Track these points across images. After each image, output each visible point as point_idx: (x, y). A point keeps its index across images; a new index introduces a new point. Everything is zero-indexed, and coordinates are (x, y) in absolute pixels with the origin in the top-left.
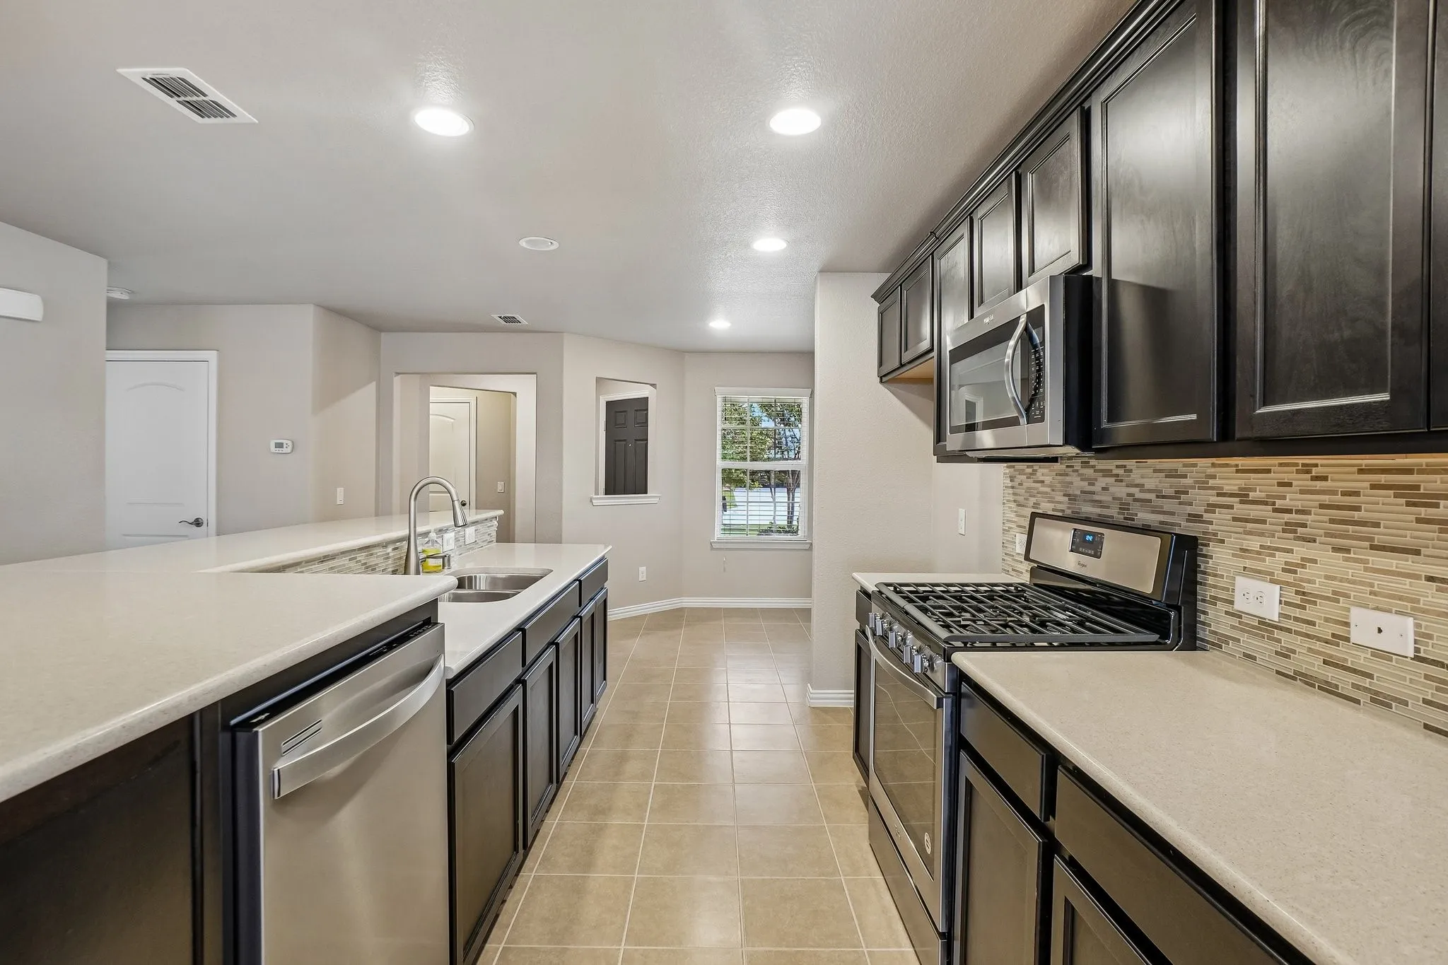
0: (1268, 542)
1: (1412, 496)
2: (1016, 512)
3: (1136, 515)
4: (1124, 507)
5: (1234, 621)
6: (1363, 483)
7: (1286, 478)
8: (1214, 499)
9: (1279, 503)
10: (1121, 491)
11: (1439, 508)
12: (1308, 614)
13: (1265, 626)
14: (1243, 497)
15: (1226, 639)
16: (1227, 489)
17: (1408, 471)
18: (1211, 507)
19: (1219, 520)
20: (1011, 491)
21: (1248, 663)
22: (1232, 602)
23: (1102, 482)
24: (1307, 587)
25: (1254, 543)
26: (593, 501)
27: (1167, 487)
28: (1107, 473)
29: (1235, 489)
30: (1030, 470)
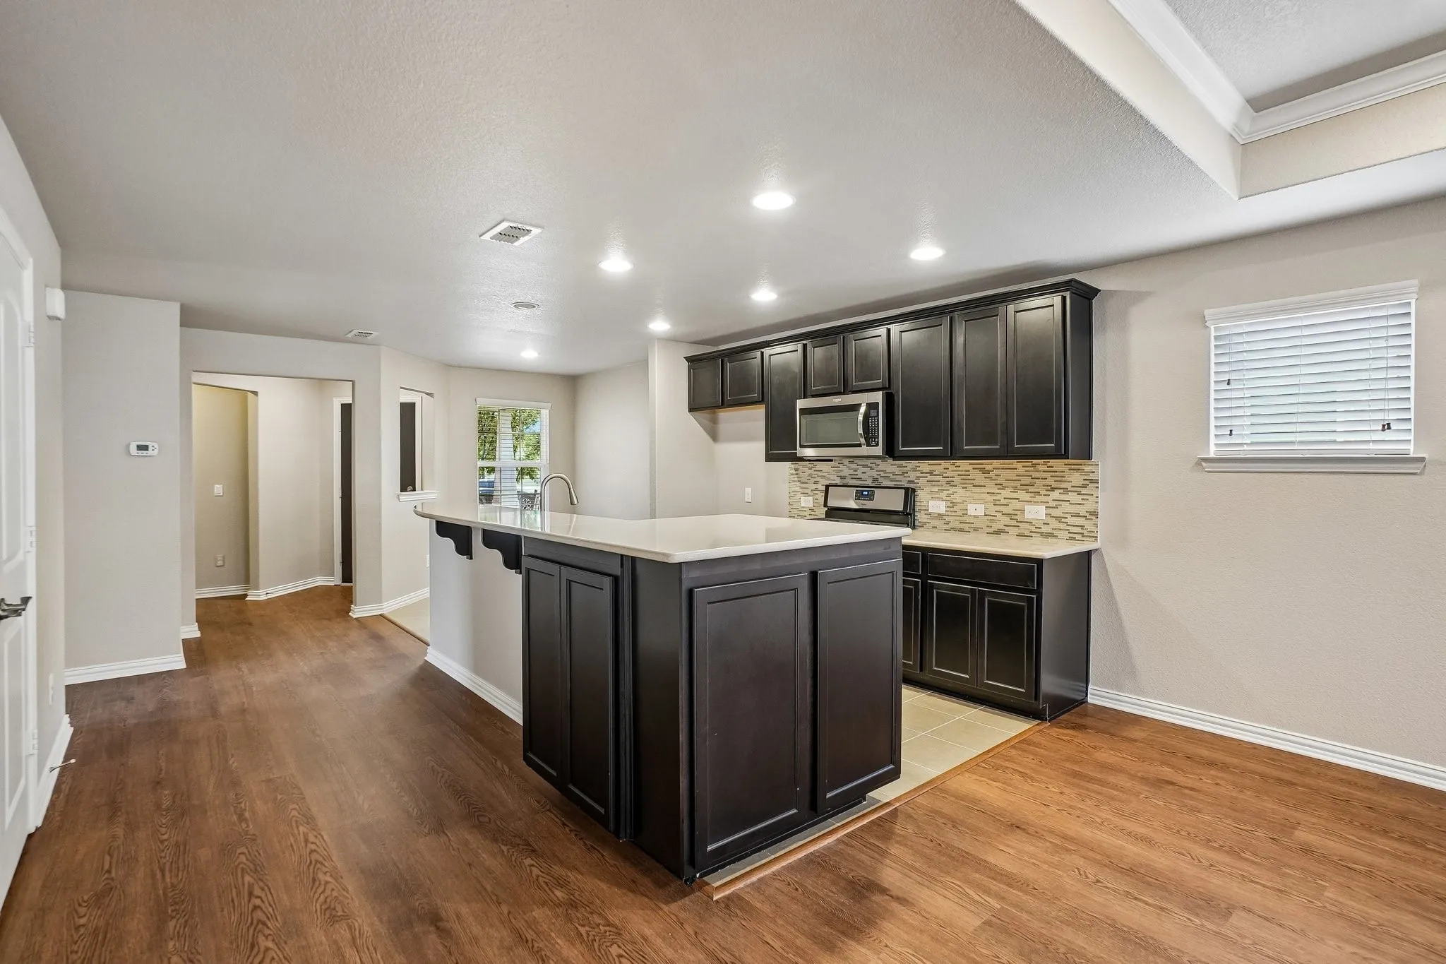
0: (940, 488)
1: (984, 471)
2: (800, 486)
3: (883, 482)
4: (875, 480)
5: (929, 517)
6: (970, 468)
7: (947, 467)
8: (918, 475)
9: (944, 475)
10: (874, 473)
11: (990, 474)
12: (955, 509)
13: (940, 515)
14: (931, 473)
15: (925, 523)
16: (924, 471)
17: (983, 464)
18: (918, 478)
19: (922, 482)
20: (795, 476)
21: (934, 529)
22: (928, 510)
24: (954, 501)
25: (936, 489)
27: (897, 471)
29: (928, 471)
30: (814, 466)
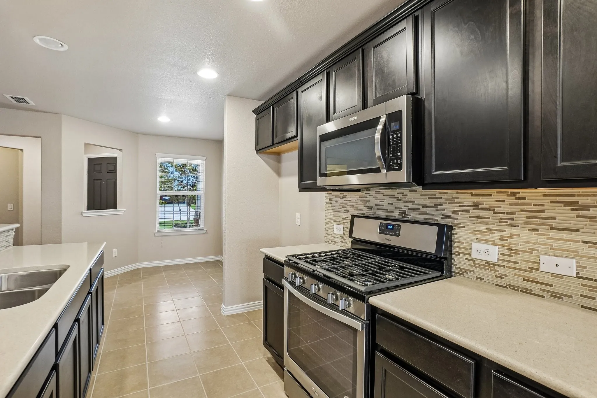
0: (491, 227)
1: (574, 206)
2: (333, 214)
3: (410, 215)
4: (402, 212)
5: (471, 263)
6: (546, 201)
7: (501, 198)
8: (458, 208)
9: (497, 210)
10: (401, 204)
11: (590, 211)
12: (515, 258)
13: (489, 265)
14: (476, 207)
15: (466, 271)
16: (465, 203)
17: (573, 195)
18: (456, 212)
19: (461, 218)
20: (330, 205)
21: (480, 281)
22: (470, 255)
23: (388, 200)
24: (514, 247)
25: (483, 228)
26: (83, 214)
27: (429, 202)
28: (392, 196)
29: (470, 203)
30: (342, 195)
